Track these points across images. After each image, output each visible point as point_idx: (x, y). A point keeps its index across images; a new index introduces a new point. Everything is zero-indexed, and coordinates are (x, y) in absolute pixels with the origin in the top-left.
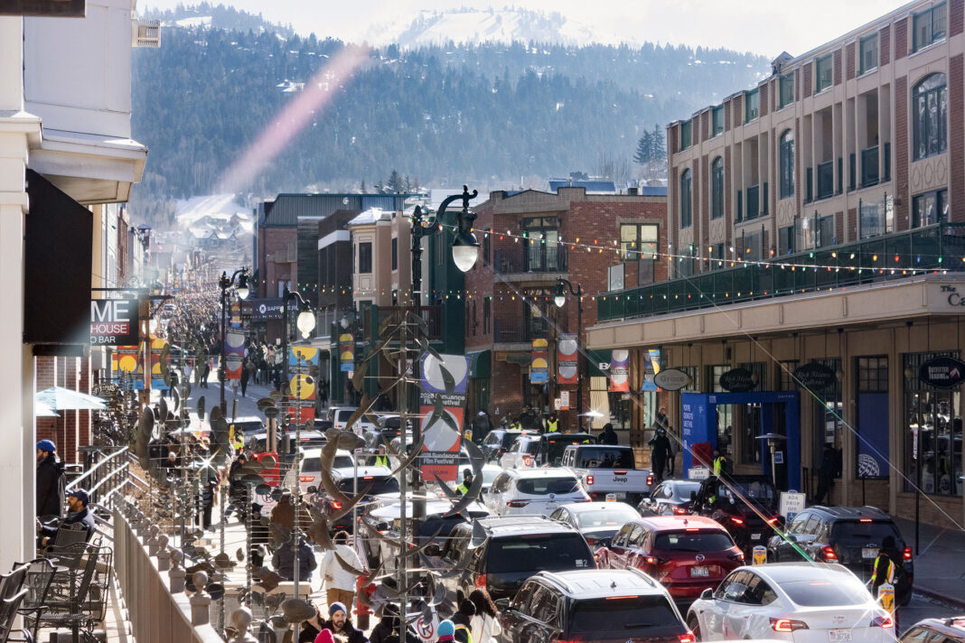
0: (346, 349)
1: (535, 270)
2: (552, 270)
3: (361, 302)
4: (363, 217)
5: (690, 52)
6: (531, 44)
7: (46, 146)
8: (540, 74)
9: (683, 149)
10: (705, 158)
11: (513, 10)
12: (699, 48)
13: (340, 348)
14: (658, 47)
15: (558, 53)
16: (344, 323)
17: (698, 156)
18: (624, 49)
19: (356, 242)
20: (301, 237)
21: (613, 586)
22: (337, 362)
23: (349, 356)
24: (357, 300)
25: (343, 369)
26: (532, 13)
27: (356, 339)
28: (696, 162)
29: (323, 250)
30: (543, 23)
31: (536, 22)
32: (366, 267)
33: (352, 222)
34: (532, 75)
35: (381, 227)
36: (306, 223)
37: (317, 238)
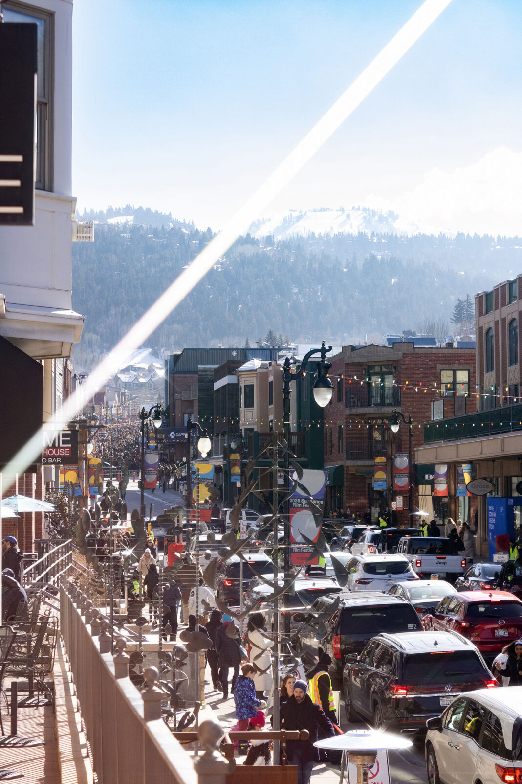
0: (235, 465)
1: (376, 405)
2: (389, 405)
3: (246, 430)
4: (247, 366)
5: (492, 239)
6: (373, 235)
7: (9, 316)
8: (379, 257)
9: (487, 313)
10: (504, 320)
11: (359, 209)
12: (499, 237)
13: (230, 464)
14: (468, 236)
15: (393, 240)
16: (233, 445)
17: (498, 318)
18: (442, 237)
19: (242, 385)
20: (201, 381)
21: (436, 644)
22: (228, 475)
23: (237, 470)
24: (242, 428)
25: (232, 480)
26: (373, 212)
27: (242, 458)
28: (497, 323)
29: (218, 390)
30: (382, 219)
31: (376, 218)
32: (249, 403)
33: (239, 369)
34: (374, 258)
35: (261, 373)
36: (205, 370)
37: (212, 382)
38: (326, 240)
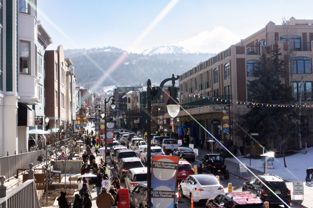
0: (125, 118)
1: (158, 103)
2: (162, 103)
3: (129, 109)
4: (129, 93)
6: (176, 54)
8: (178, 59)
9: (181, 80)
11: (173, 46)
13: (124, 118)
14: (202, 53)
15: (181, 55)
16: (124, 113)
18: (195, 54)
19: (128, 98)
20: (119, 96)
22: (123, 121)
23: (125, 119)
24: (128, 108)
25: (124, 122)
26: (177, 47)
27: (126, 116)
28: (183, 83)
29: (123, 99)
30: (179, 49)
31: (177, 49)
32: (129, 102)
33: (127, 94)
34: (176, 60)
35: (132, 95)
36: (120, 93)
37: (122, 96)
38: (163, 55)
